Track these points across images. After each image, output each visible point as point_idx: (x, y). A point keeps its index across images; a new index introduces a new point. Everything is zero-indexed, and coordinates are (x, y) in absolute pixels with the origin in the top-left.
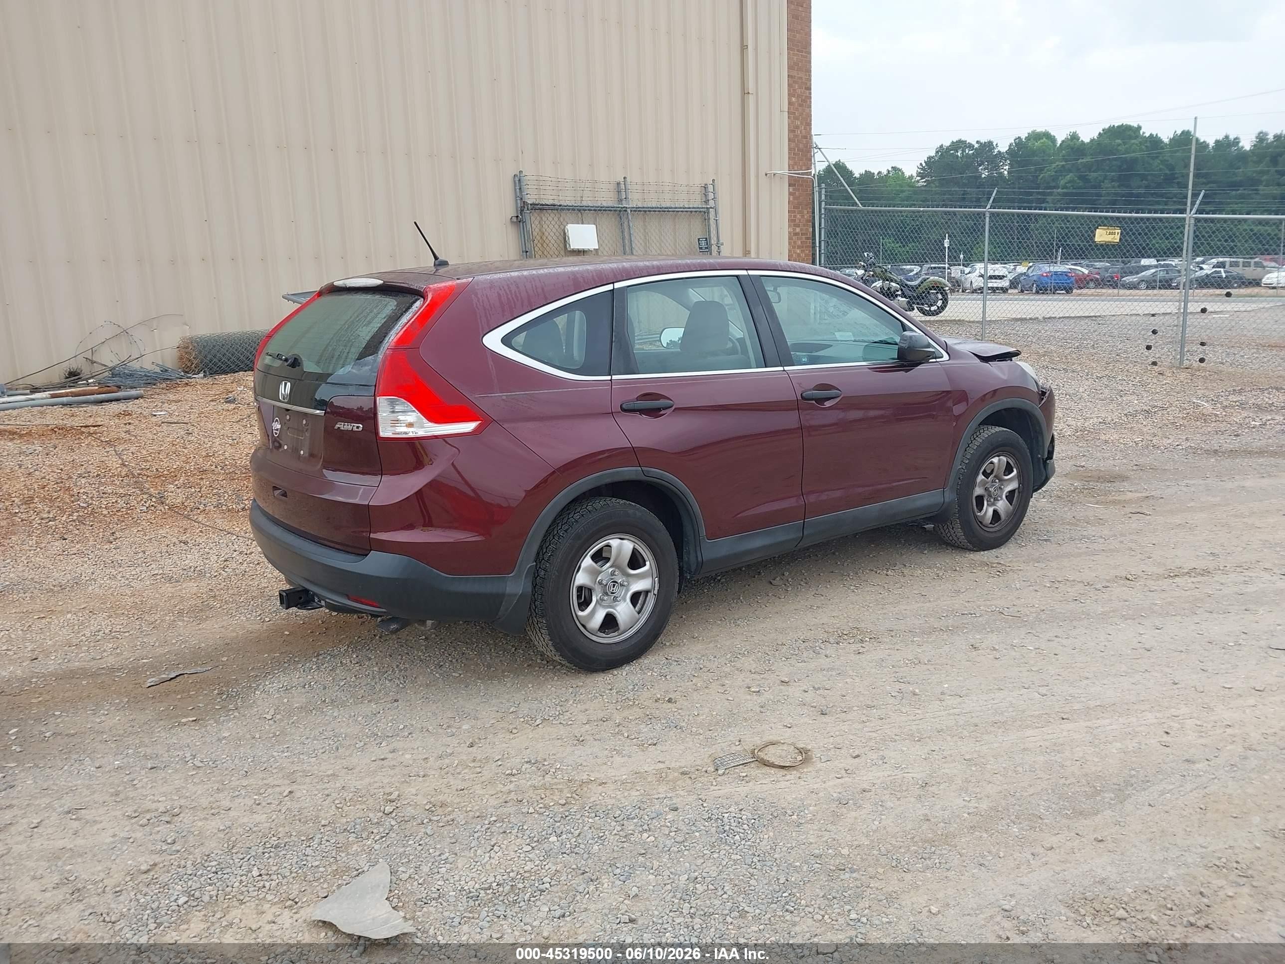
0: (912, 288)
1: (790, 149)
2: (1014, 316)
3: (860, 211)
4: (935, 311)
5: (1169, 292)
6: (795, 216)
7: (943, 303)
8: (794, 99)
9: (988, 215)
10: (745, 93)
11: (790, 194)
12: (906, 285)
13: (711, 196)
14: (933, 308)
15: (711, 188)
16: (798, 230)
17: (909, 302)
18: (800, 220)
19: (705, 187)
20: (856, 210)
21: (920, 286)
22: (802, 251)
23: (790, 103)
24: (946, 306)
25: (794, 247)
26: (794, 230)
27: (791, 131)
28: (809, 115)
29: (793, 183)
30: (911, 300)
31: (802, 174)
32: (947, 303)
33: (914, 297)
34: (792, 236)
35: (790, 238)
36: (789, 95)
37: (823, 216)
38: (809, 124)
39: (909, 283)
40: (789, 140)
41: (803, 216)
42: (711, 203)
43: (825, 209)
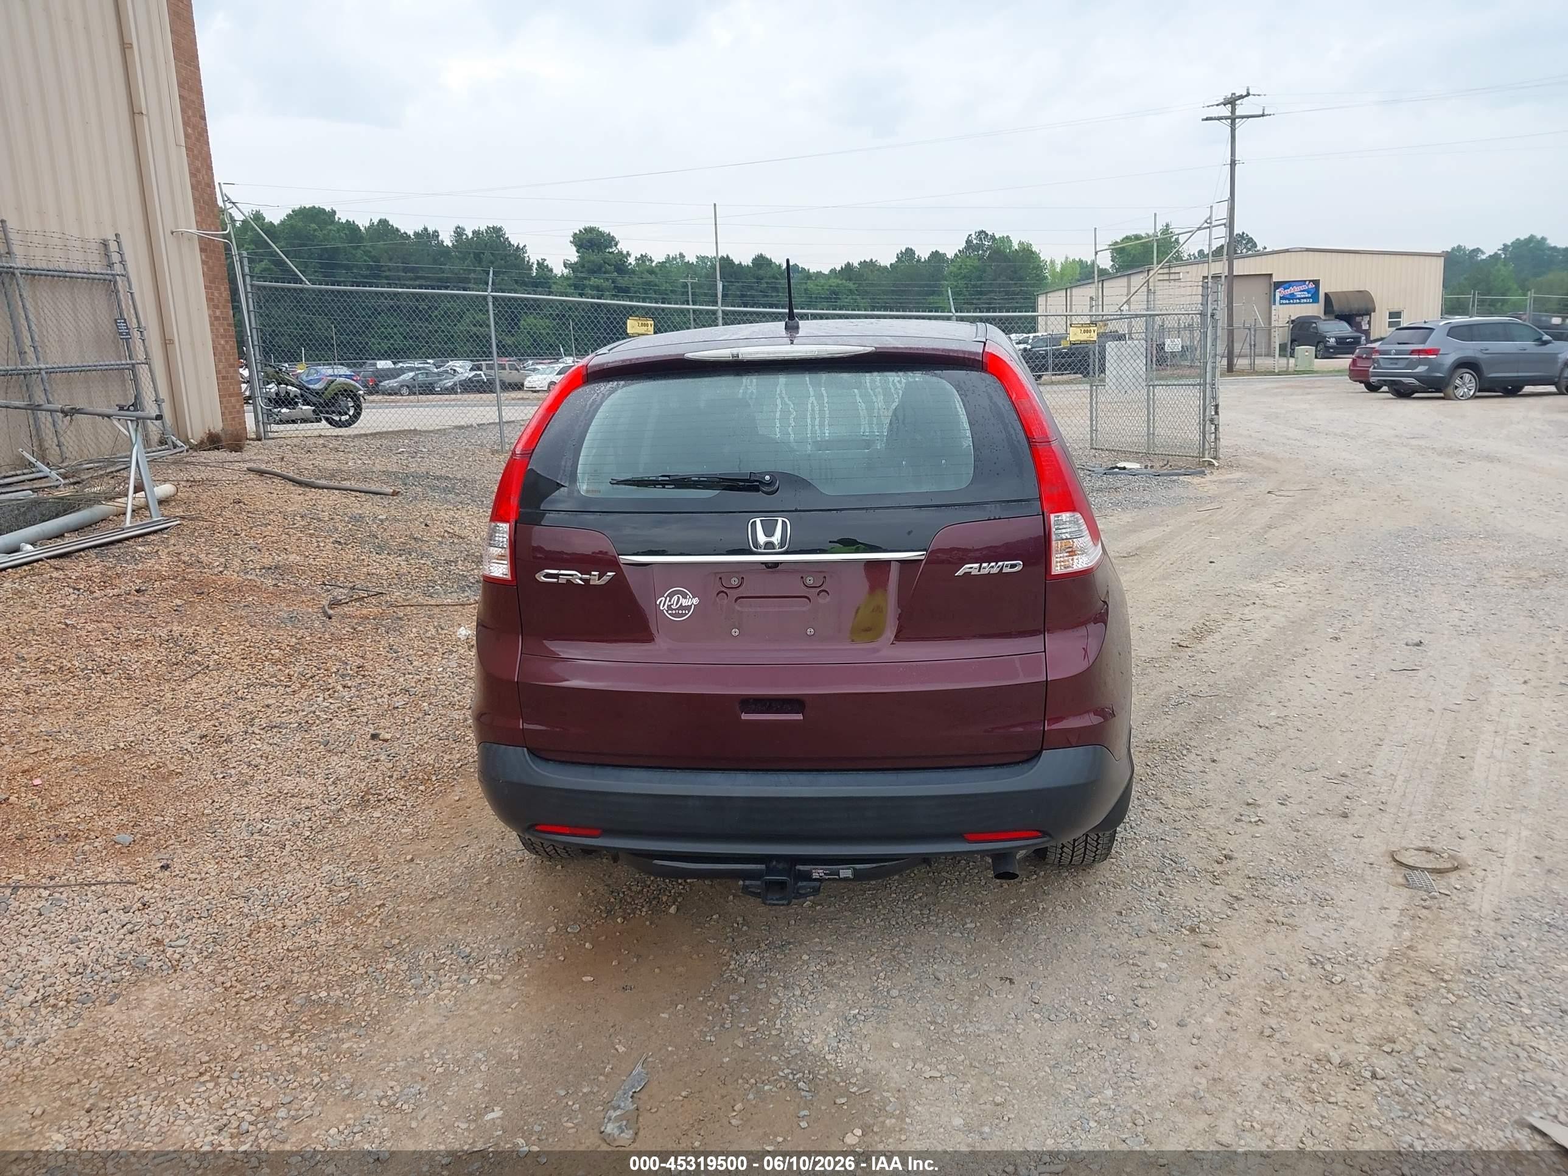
0: (317, 393)
1: (194, 199)
2: (457, 423)
3: (307, 290)
4: (346, 421)
5: (431, 397)
6: (213, 294)
7: (355, 409)
8: (190, 130)
9: (490, 299)
10: (134, 113)
11: (203, 262)
12: (308, 389)
13: (115, 258)
14: (344, 418)
15: (113, 246)
16: (218, 313)
17: (314, 411)
18: (218, 299)
19: (105, 244)
20: (301, 290)
21: (326, 389)
22: (227, 342)
23: (187, 136)
24: (359, 414)
25: (217, 337)
26: (214, 312)
27: (193, 175)
28: (209, 156)
29: (206, 246)
30: (318, 407)
31: (212, 235)
32: (361, 410)
33: (321, 404)
34: (214, 319)
35: (212, 324)
36: (183, 124)
37: (250, 295)
38: (210, 168)
39: (311, 386)
40: (193, 187)
41: (221, 294)
42: (118, 269)
43: (252, 286)
